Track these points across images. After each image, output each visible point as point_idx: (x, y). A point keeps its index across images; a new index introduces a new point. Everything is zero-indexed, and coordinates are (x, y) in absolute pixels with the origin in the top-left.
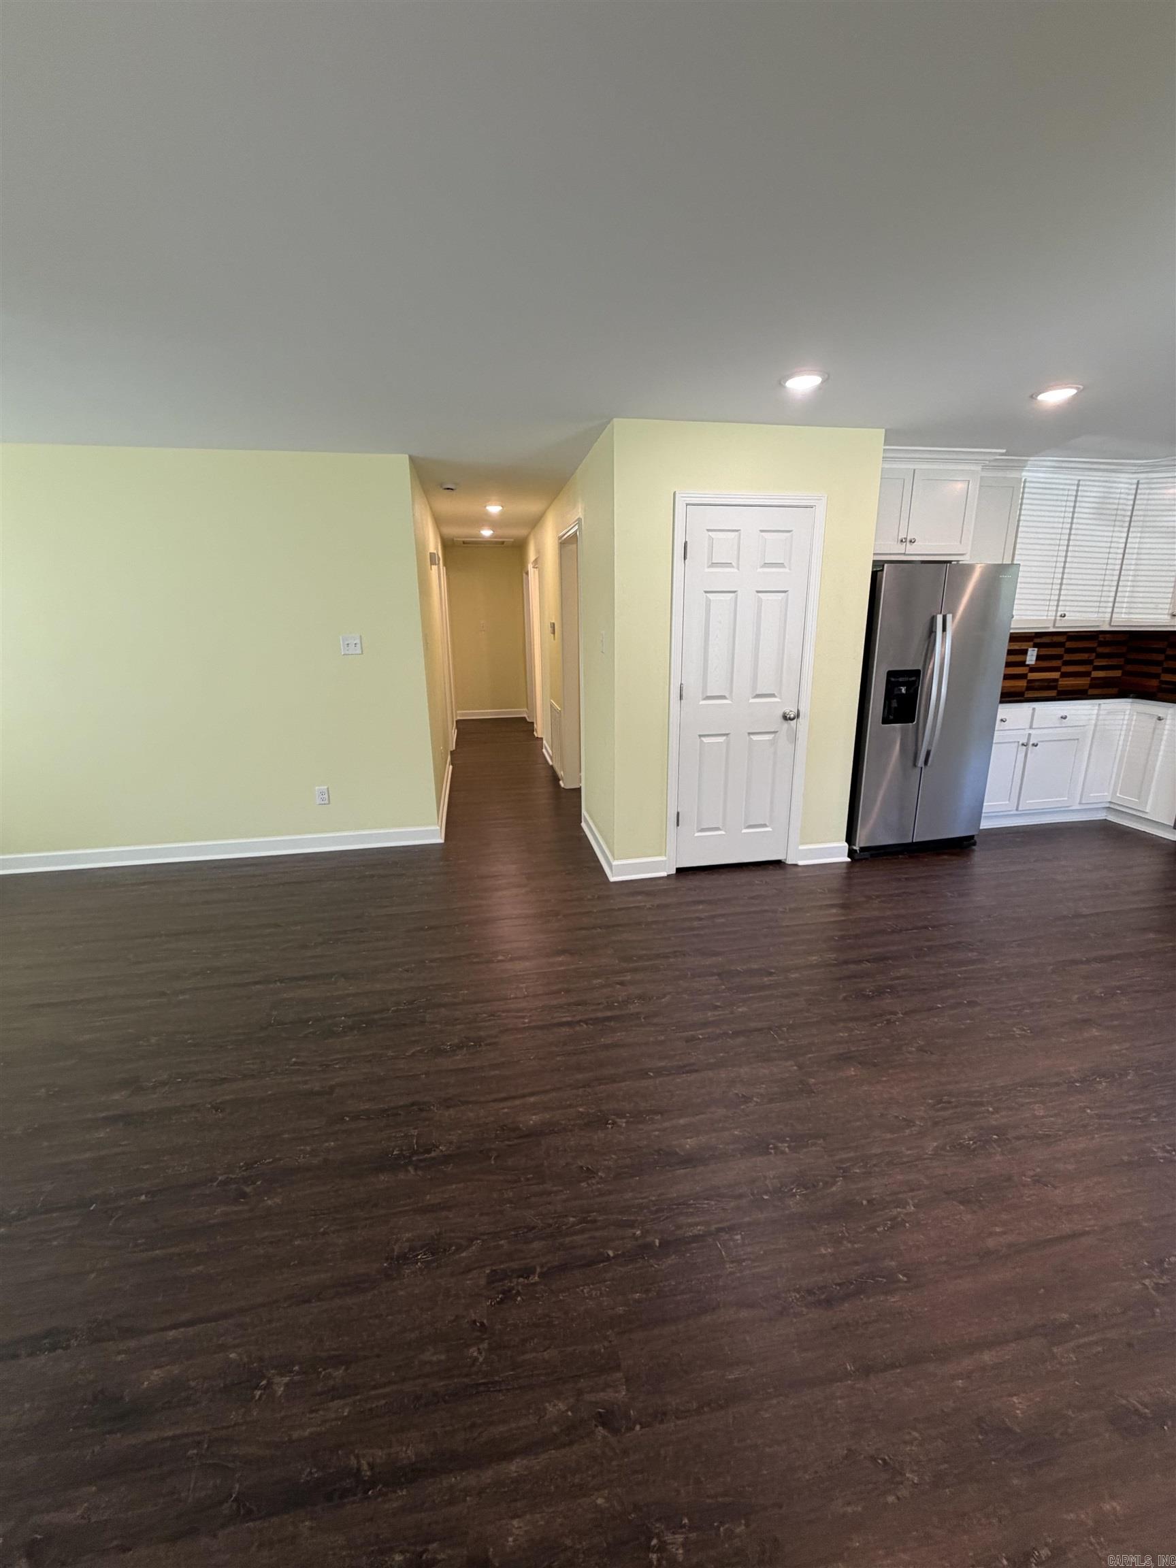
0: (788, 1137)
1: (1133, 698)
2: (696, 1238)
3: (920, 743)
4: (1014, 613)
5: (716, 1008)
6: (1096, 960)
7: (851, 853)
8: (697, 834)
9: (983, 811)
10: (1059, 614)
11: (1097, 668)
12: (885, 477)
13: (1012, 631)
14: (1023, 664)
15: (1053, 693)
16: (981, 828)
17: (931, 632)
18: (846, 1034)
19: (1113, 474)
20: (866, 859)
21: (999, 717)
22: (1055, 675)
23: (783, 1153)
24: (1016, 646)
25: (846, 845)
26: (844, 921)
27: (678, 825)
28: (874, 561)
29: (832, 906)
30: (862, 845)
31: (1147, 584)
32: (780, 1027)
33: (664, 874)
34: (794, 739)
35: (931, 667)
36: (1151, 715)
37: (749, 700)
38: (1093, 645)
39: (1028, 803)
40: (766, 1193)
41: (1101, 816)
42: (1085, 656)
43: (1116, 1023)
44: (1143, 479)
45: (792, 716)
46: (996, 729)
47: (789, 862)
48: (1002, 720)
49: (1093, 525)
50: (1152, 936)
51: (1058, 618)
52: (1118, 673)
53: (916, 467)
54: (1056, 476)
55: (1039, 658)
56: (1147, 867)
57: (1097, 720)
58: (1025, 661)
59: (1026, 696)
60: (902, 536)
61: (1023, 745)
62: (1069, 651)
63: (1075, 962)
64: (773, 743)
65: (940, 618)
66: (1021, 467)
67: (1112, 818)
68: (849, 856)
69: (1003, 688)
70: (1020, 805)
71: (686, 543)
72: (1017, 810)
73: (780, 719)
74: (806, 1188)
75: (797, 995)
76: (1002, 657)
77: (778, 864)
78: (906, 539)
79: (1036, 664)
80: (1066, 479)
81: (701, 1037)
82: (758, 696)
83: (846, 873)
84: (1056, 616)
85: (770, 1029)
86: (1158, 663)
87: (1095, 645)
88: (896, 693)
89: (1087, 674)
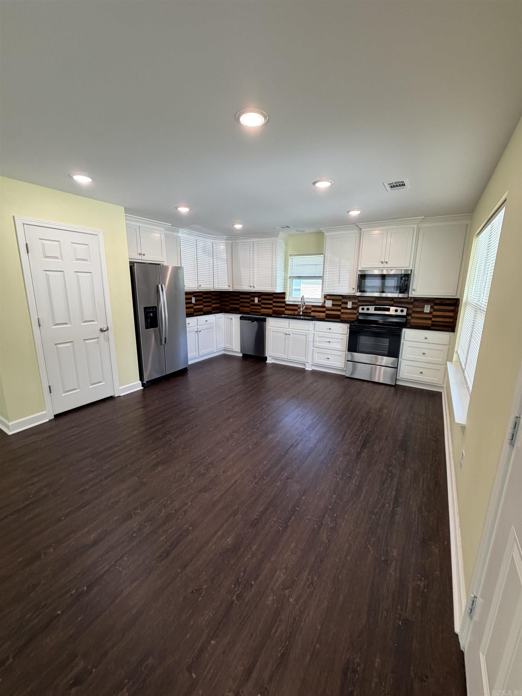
0: (139, 506)
1: (224, 313)
2: (105, 573)
3: (162, 335)
4: (185, 284)
5: (93, 471)
6: (228, 398)
7: (143, 385)
8: (63, 395)
9: (189, 358)
10: (199, 285)
11: (213, 304)
12: (128, 226)
13: (185, 291)
14: (191, 303)
15: (202, 313)
16: (189, 364)
17: (158, 291)
18: (155, 456)
19: (206, 239)
20: (150, 386)
21: (187, 322)
22: (202, 306)
23: (139, 513)
24: (188, 296)
25: (140, 382)
26: (146, 412)
27: (51, 392)
28: (130, 262)
29: (140, 408)
30: (146, 381)
31: (221, 276)
32: (126, 466)
33: (47, 420)
34: (108, 340)
35: (160, 305)
36: (229, 318)
37: (81, 324)
38: (210, 296)
39: (202, 352)
40: (134, 533)
41: (222, 353)
42: (208, 300)
43: (236, 415)
44: (214, 242)
45: (105, 329)
46: (187, 327)
47: (116, 396)
48: (188, 324)
49: (203, 255)
50: (240, 386)
51: (199, 287)
52: (219, 305)
53: (140, 225)
54: (189, 236)
55: (196, 300)
56: (236, 366)
57: (216, 321)
58: (192, 302)
59: (194, 314)
60: (139, 252)
61: (196, 332)
62: (204, 298)
63: (223, 401)
64: (98, 343)
65: (160, 286)
66: (178, 232)
67: (226, 353)
68: (142, 386)
69: (186, 312)
70: (200, 353)
71: (27, 245)
72: (199, 355)
73: (99, 332)
74: (150, 521)
75: (132, 449)
76: (184, 301)
77: (111, 398)
78: (141, 253)
79: (195, 303)
80: (192, 238)
81: (88, 488)
82: (85, 322)
83: (143, 394)
84: (198, 286)
85: (122, 468)
86: (228, 301)
87: (211, 296)
88: (149, 316)
89: (210, 306)
